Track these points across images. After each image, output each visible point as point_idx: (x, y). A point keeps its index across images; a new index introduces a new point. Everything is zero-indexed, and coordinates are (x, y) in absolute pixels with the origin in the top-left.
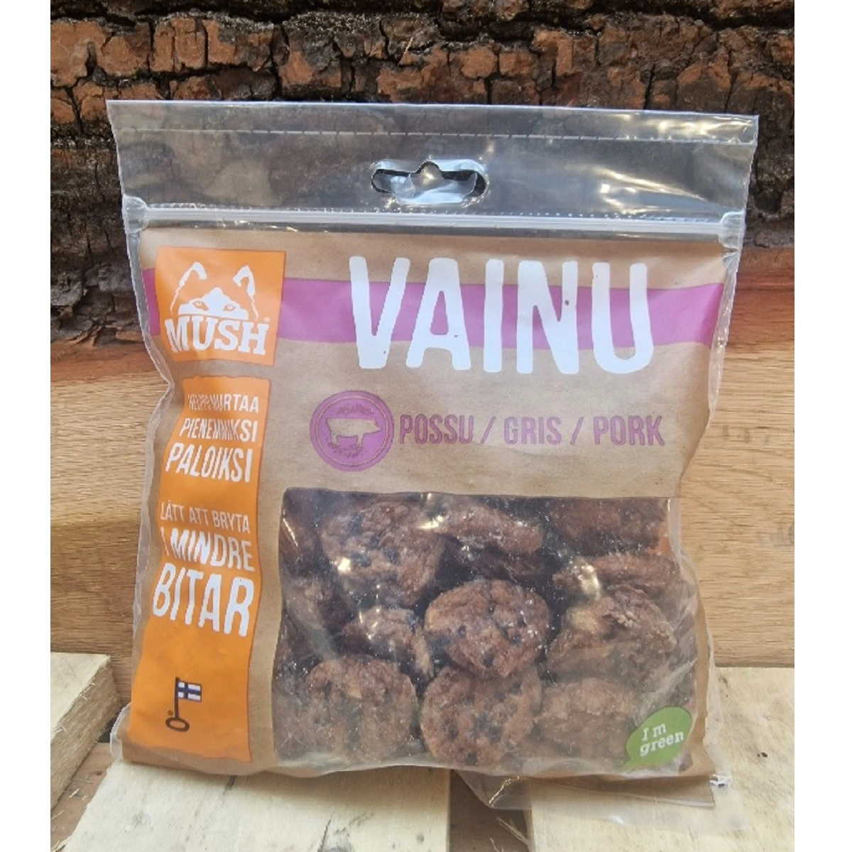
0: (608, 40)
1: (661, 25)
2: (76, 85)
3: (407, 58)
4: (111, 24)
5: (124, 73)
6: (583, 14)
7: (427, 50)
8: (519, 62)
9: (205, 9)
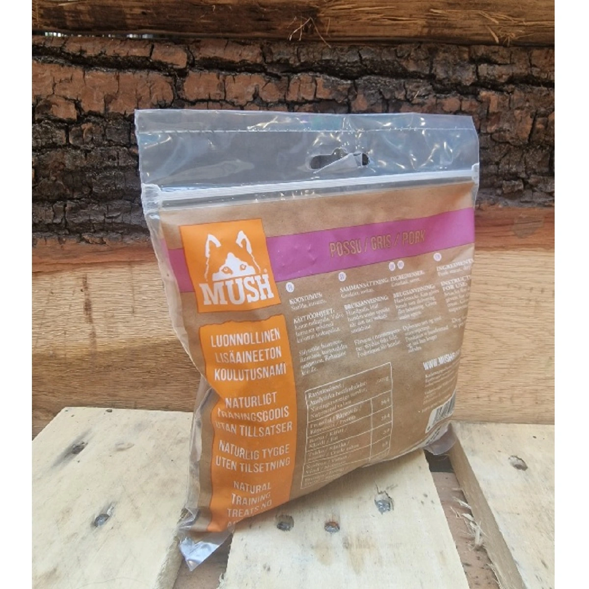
0: (515, 98)
1: (542, 91)
2: (246, 105)
3: (416, 100)
4: (268, 77)
5: (272, 101)
6: (503, 84)
7: (426, 97)
8: (471, 105)
9: (316, 72)
